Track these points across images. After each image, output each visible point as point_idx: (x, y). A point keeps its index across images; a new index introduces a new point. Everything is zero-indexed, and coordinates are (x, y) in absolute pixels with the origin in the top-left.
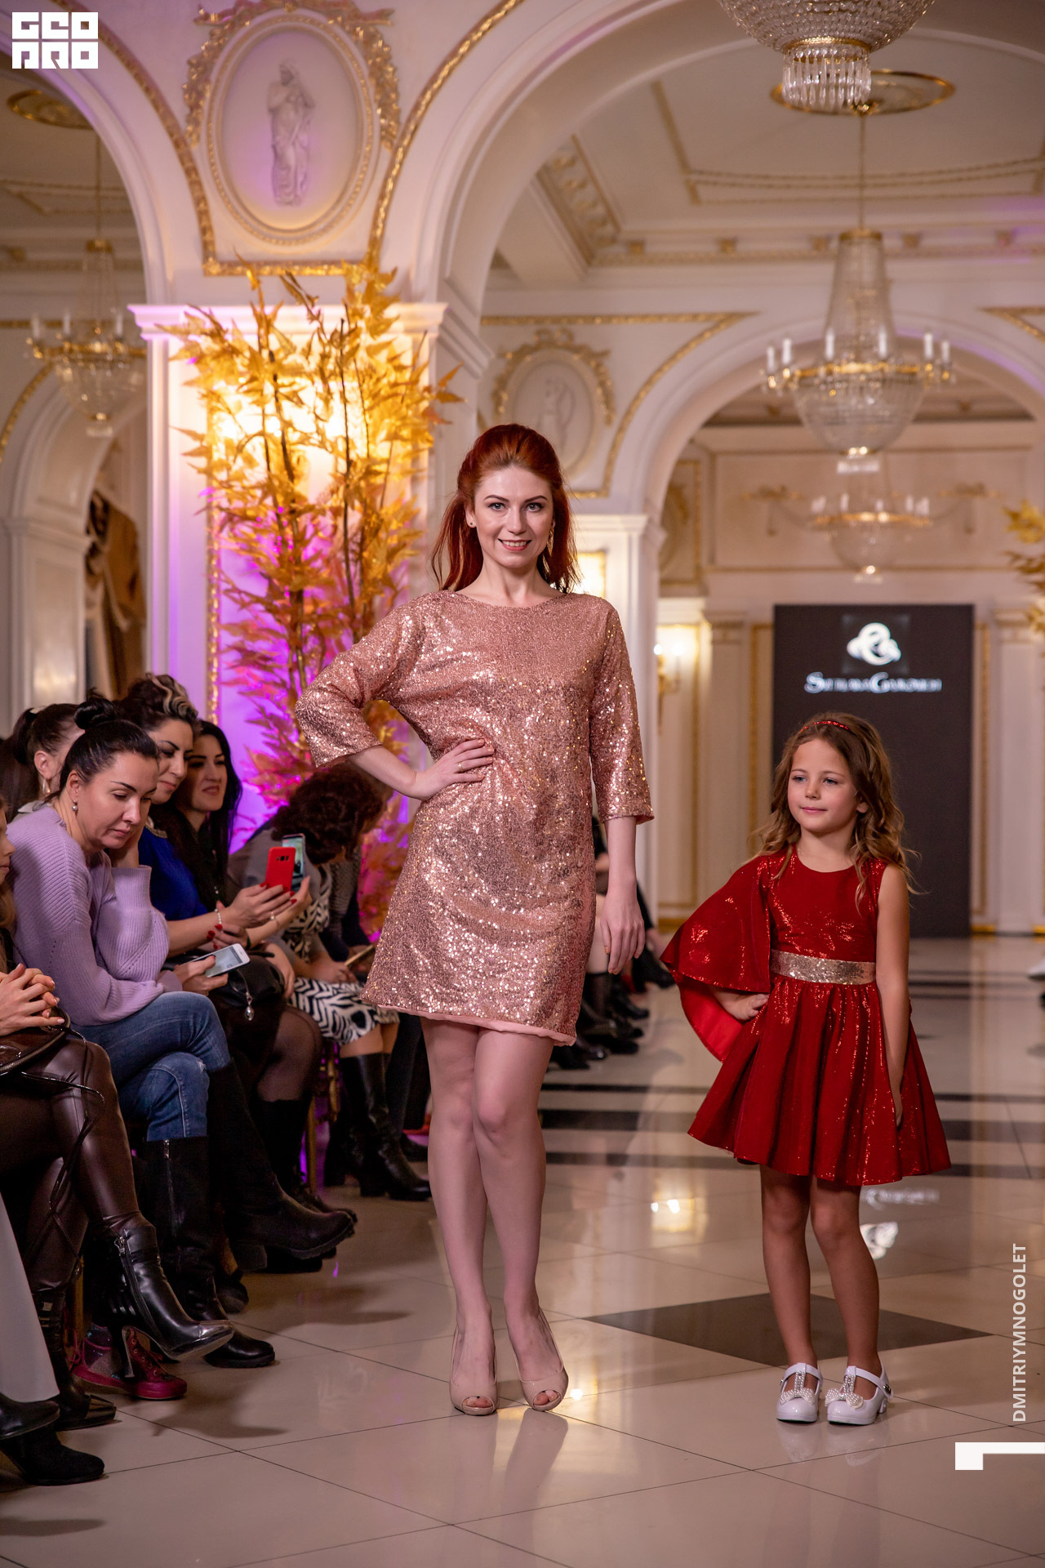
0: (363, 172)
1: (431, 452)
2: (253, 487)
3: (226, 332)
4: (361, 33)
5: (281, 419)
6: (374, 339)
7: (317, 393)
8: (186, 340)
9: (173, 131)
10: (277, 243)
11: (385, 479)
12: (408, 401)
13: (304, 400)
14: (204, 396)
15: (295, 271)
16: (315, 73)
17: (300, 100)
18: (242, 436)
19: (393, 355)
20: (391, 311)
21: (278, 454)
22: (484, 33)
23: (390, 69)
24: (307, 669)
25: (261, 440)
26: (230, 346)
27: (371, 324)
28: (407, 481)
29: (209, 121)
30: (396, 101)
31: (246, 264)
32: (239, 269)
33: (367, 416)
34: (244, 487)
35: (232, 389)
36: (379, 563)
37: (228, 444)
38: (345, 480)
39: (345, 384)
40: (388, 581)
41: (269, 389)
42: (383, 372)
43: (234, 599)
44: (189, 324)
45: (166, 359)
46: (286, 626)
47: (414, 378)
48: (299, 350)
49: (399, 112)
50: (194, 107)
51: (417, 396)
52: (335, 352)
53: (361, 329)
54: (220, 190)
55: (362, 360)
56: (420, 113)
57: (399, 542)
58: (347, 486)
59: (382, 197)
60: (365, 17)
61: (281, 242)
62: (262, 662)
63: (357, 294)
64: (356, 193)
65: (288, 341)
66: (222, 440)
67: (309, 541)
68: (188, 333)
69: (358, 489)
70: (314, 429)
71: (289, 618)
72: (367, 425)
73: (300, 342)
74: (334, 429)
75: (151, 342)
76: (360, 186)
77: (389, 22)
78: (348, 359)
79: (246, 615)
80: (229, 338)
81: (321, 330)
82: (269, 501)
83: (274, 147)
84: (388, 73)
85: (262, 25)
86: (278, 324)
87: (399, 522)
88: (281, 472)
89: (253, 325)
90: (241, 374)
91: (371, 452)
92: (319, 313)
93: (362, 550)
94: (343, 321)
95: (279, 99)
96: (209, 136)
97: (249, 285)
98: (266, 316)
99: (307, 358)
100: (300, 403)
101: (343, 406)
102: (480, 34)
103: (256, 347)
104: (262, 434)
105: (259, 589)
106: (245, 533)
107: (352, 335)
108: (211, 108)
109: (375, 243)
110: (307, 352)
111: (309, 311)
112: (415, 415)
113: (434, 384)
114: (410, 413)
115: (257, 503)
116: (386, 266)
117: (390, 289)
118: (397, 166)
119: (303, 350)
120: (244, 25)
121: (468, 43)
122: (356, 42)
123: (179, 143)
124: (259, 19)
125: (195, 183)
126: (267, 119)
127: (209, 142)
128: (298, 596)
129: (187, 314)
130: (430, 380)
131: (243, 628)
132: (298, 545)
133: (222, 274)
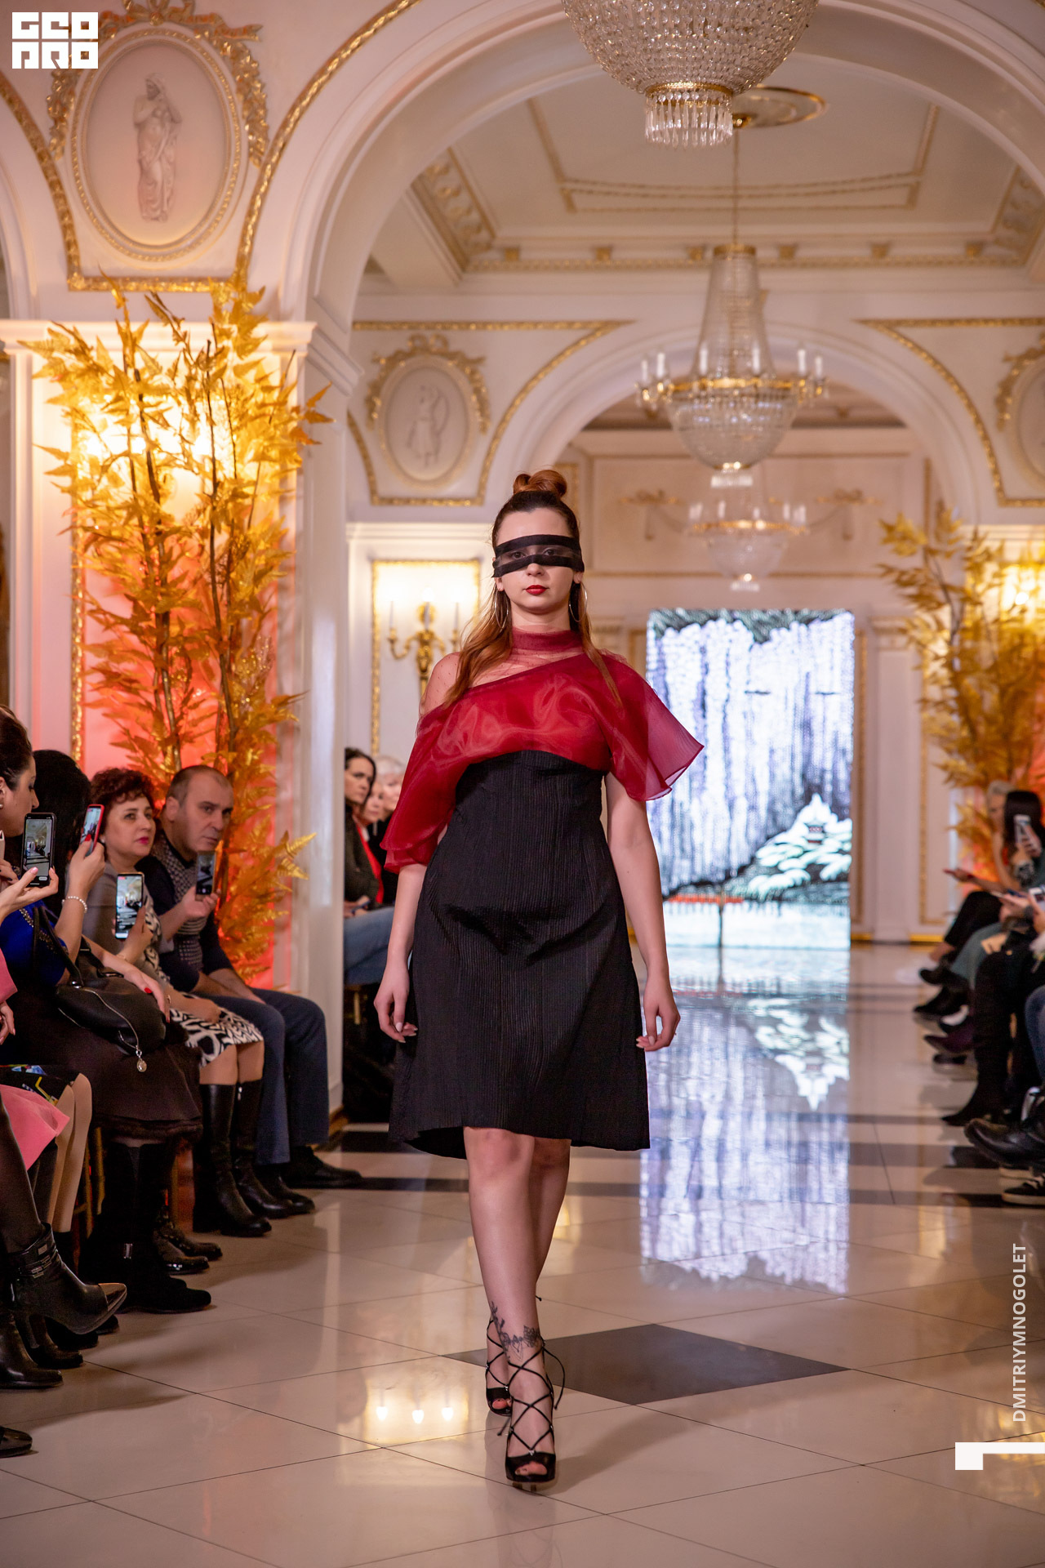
0: (232, 190)
1: (300, 472)
2: (119, 508)
3: (92, 348)
4: (229, 48)
5: (148, 439)
6: (242, 359)
7: (183, 414)
8: (49, 357)
9: (36, 143)
10: (143, 259)
11: (253, 500)
12: (275, 421)
13: (170, 422)
14: (68, 414)
15: (161, 288)
16: (182, 89)
17: (167, 114)
18: (107, 456)
19: (261, 376)
20: (260, 330)
21: (144, 474)
22: (353, 51)
23: (259, 86)
24: (172, 691)
25: (127, 459)
26: (94, 364)
27: (238, 343)
28: (275, 501)
29: (73, 135)
30: (264, 118)
31: (112, 280)
32: (105, 284)
33: (235, 437)
34: (108, 508)
35: (97, 407)
36: (246, 585)
37: (93, 463)
38: (212, 502)
39: (212, 402)
40: (255, 604)
41: (135, 410)
42: (251, 392)
43: (99, 621)
44: (52, 341)
45: (31, 377)
46: (152, 650)
47: (281, 399)
48: (165, 370)
49: (267, 128)
50: (58, 120)
51: (285, 416)
52: (201, 374)
53: (228, 349)
54: (85, 205)
55: (230, 381)
56: (288, 130)
57: (267, 564)
58: (214, 508)
59: (250, 214)
60: (234, 33)
61: (147, 258)
62: (128, 684)
63: (224, 313)
64: (223, 209)
65: (153, 360)
66: (87, 458)
67: (175, 562)
68: (52, 350)
69: (224, 512)
70: (180, 451)
71: (155, 640)
72: (234, 445)
73: (166, 360)
74: (200, 449)
75: (15, 357)
76: (228, 203)
77: (257, 38)
78: (215, 381)
79: (110, 636)
80: (93, 354)
81: (187, 350)
82: (135, 521)
83: (140, 162)
84: (256, 89)
85: (127, 38)
86: (143, 343)
87: (266, 543)
88: (147, 492)
89: (118, 342)
90: (107, 391)
91: (238, 471)
92: (185, 334)
93: (229, 572)
94: (209, 342)
95: (144, 113)
96: (74, 149)
97: (115, 304)
98: (131, 334)
99: (173, 379)
100: (166, 425)
101: (209, 428)
102: (349, 52)
103: (121, 367)
104: (127, 454)
105: (124, 610)
106: (109, 553)
107: (219, 356)
108: (76, 121)
109: (243, 261)
110: (173, 373)
111: (174, 331)
112: (283, 436)
113: (303, 404)
114: (278, 433)
115: (122, 522)
116: (254, 283)
117: (259, 307)
118: (266, 183)
119: (169, 370)
120: (109, 37)
121: (337, 60)
122: (224, 58)
123: (43, 156)
124: (124, 33)
125: (59, 197)
126: (134, 133)
127: (74, 156)
128: (164, 618)
129: (50, 331)
130: (299, 400)
131: (107, 649)
132: (163, 567)
133: (87, 289)
